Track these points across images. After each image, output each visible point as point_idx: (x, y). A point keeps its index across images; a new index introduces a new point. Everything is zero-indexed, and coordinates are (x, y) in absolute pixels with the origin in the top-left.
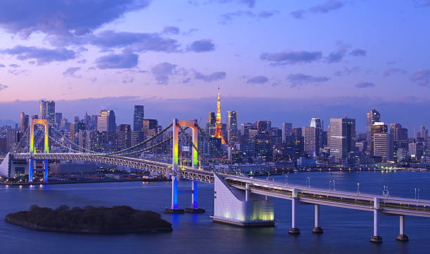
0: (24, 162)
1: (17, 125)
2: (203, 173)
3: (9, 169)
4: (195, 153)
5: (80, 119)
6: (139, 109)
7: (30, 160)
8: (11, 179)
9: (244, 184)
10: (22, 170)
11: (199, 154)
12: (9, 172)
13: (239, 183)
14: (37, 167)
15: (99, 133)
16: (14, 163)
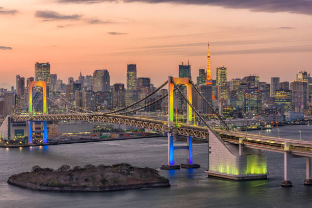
0: (23, 124)
1: (13, 88)
2: (198, 129)
3: (9, 131)
4: (190, 109)
5: (75, 80)
6: (132, 68)
7: (29, 122)
8: (11, 142)
9: (238, 138)
10: (22, 132)
11: (193, 110)
12: (9, 135)
13: (233, 138)
14: (36, 129)
15: (94, 93)
16: (13, 125)
